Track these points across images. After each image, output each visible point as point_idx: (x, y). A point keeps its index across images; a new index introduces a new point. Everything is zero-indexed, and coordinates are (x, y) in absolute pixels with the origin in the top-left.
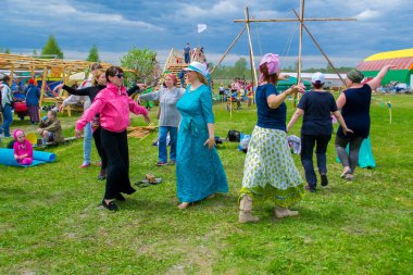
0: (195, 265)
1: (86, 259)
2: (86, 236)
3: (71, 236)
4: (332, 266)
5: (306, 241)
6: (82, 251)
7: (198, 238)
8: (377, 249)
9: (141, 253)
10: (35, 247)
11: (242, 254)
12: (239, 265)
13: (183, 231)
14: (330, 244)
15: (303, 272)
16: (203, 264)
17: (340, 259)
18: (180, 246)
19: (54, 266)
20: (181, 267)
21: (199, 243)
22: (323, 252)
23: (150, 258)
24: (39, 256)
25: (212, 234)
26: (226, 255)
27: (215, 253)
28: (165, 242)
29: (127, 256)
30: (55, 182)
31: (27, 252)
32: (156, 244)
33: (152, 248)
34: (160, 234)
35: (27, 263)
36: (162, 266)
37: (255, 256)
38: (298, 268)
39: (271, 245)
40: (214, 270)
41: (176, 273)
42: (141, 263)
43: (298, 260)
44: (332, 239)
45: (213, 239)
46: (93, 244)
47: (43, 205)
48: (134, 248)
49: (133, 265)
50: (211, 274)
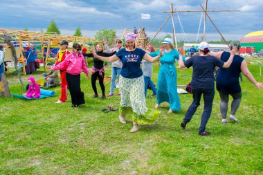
0: (137, 160)
1: (71, 155)
2: (72, 141)
3: (63, 141)
4: (222, 163)
5: (206, 148)
6: (69, 150)
7: (139, 144)
8: (250, 153)
9: (106, 151)
10: (41, 147)
11: (166, 154)
12: (164, 161)
13: (130, 140)
14: (221, 150)
15: (203, 166)
16: (142, 160)
17: (227, 159)
18: (128, 148)
19: (53, 159)
20: (128, 161)
21: (140, 147)
22: (216, 155)
23: (110, 155)
24: (44, 152)
25: (148, 141)
26: (156, 155)
27: (150, 154)
28: (119, 146)
29: (96, 154)
30: (53, 108)
31: (36, 150)
32: (114, 147)
33: (111, 149)
34: (116, 141)
35: (36, 156)
36: (117, 160)
37: (174, 156)
38: (200, 164)
39: (184, 149)
40: (149, 164)
41: (126, 164)
42: (105, 158)
43: (201, 159)
44: (222, 147)
45: (148, 145)
46: (75, 146)
47: (47, 122)
48: (101, 149)
49: (99, 159)
50: (146, 166)
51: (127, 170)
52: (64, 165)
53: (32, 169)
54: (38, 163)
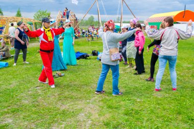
0: (89, 113)
1: (35, 113)
2: (34, 102)
3: (26, 102)
4: (152, 111)
5: (138, 100)
6: (34, 109)
7: (88, 101)
8: (170, 103)
9: (63, 108)
10: (9, 108)
11: (110, 107)
12: (110, 112)
13: (80, 98)
14: (149, 101)
15: (140, 114)
16: (93, 112)
17: (155, 108)
18: (80, 105)
19: (22, 117)
20: (83, 114)
21: (89, 103)
22: (146, 105)
23: (68, 111)
24: (13, 112)
25: (94, 99)
26: (103, 108)
27: (98, 107)
28: (73, 103)
29: (56, 110)
30: (11, 76)
31: (6, 110)
32: (68, 104)
33: (67, 106)
34: (69, 100)
35: (7, 115)
36: (74, 114)
37: (116, 108)
38: (137, 113)
39: (122, 103)
40: (99, 115)
41: (81, 117)
42: (64, 113)
43: (137, 109)
44: (149, 99)
46: (38, 105)
47: (8, 87)
48: (58, 106)
49: (60, 114)
50: (98, 117)
51: (84, 121)
52: (33, 121)
53: (6, 125)
54: (10, 121)
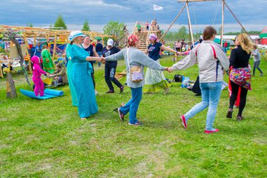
0: (153, 163)
1: (83, 158)
2: (83, 143)
3: (73, 143)
4: (245, 165)
5: (227, 148)
6: (81, 153)
7: (155, 145)
9: (119, 154)
10: (52, 150)
11: (184, 155)
12: (183, 163)
13: (146, 141)
14: (244, 150)
15: (225, 168)
16: (159, 162)
17: (251, 160)
18: (143, 150)
19: (64, 162)
20: (144, 164)
21: (155, 148)
22: (239, 155)
23: (125, 158)
24: (54, 155)
25: (164, 142)
26: (173, 156)
27: (166, 155)
28: (134, 148)
29: (109, 156)
31: (46, 153)
32: (128, 149)
33: (125, 151)
34: (131, 143)
35: (47, 159)
36: (132, 163)
37: (193, 158)
38: (222, 166)
39: (204, 150)
40: (166, 166)
41: (141, 167)
42: (119, 161)
43: (222, 160)
44: (245, 147)
45: (165, 146)
46: (87, 149)
47: (56, 123)
48: (114, 151)
49: (113, 162)
50: (164, 169)
51: (143, 174)
52: (76, 169)
53: (43, 173)
54: (48, 167)
